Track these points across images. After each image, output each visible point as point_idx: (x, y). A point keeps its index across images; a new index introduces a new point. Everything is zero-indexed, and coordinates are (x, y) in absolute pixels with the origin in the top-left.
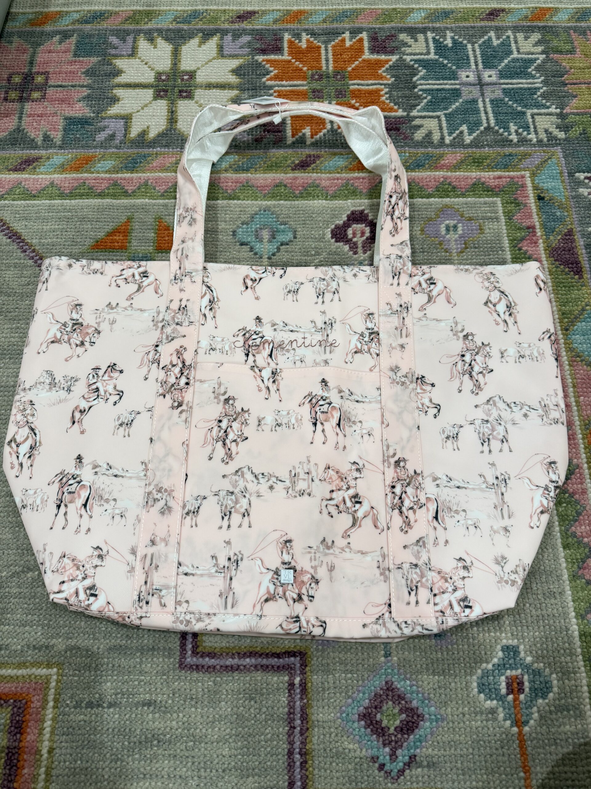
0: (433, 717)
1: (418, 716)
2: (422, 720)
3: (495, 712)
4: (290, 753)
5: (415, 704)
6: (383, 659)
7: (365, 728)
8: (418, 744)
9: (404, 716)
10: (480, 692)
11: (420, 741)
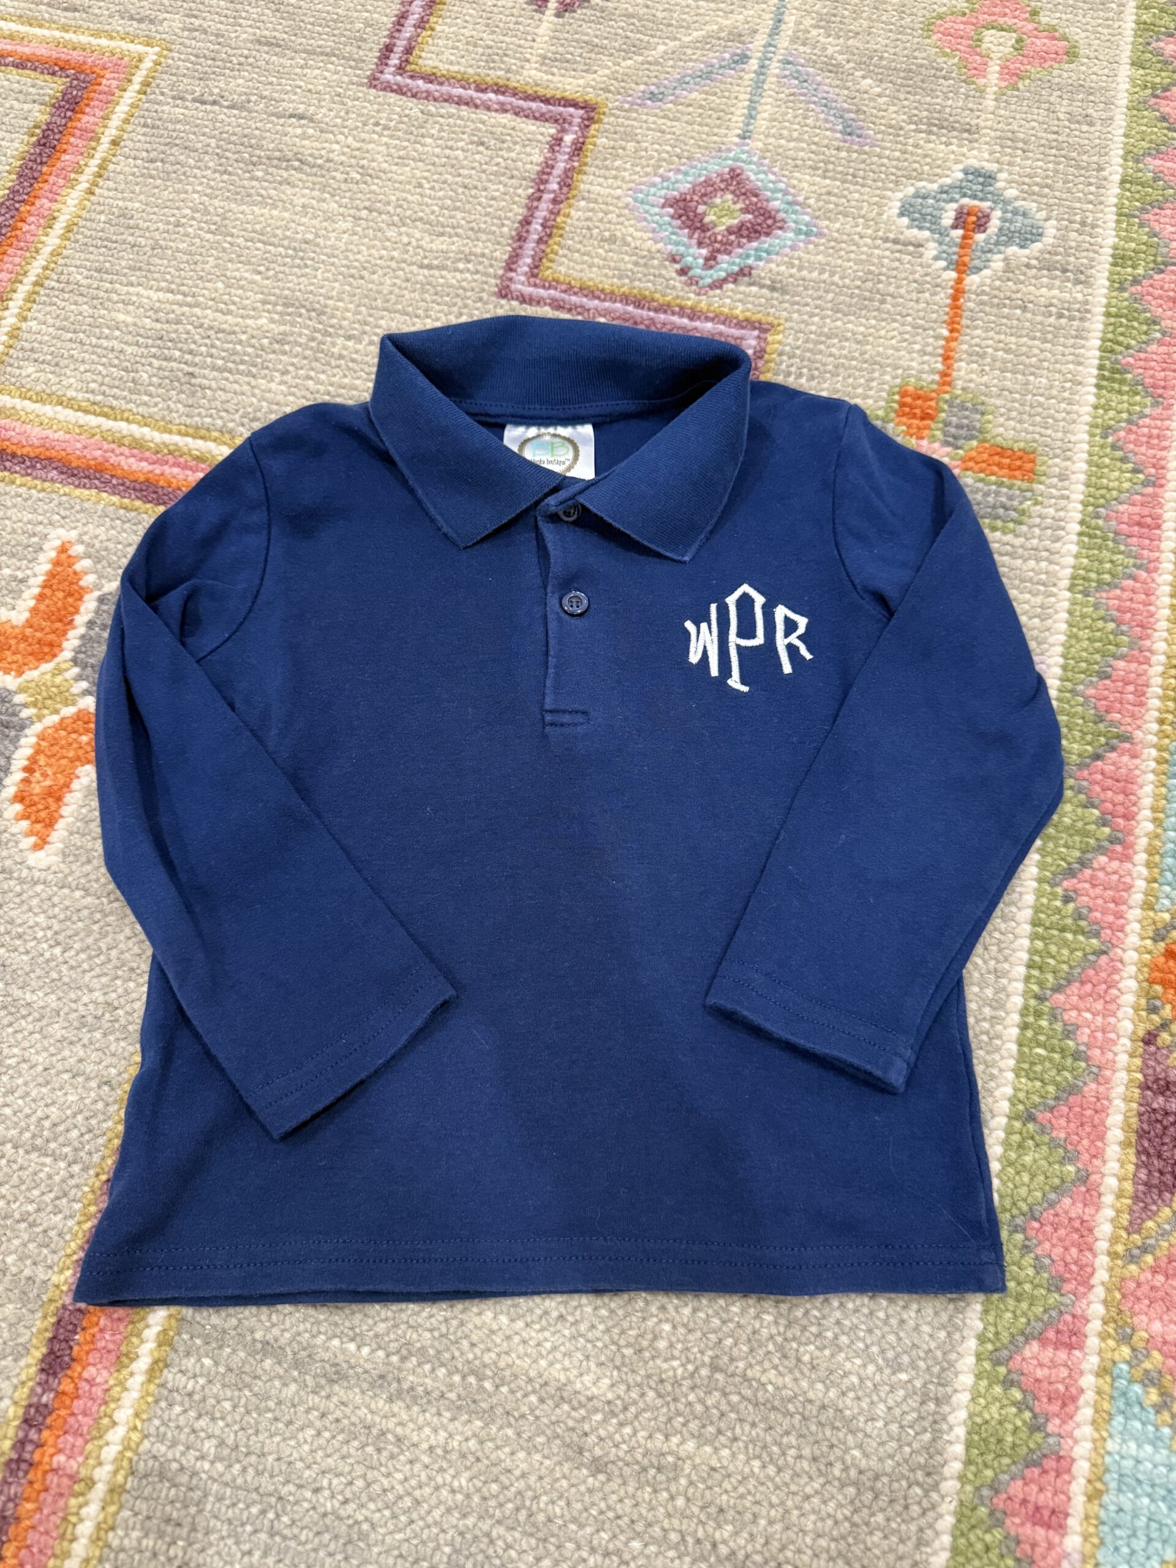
0: (804, 228)
1: (775, 222)
2: (781, 228)
3: (921, 246)
4: (526, 222)
5: (775, 204)
6: (737, 140)
7: (672, 217)
8: (764, 255)
9: (750, 216)
10: (901, 214)
11: (768, 253)
